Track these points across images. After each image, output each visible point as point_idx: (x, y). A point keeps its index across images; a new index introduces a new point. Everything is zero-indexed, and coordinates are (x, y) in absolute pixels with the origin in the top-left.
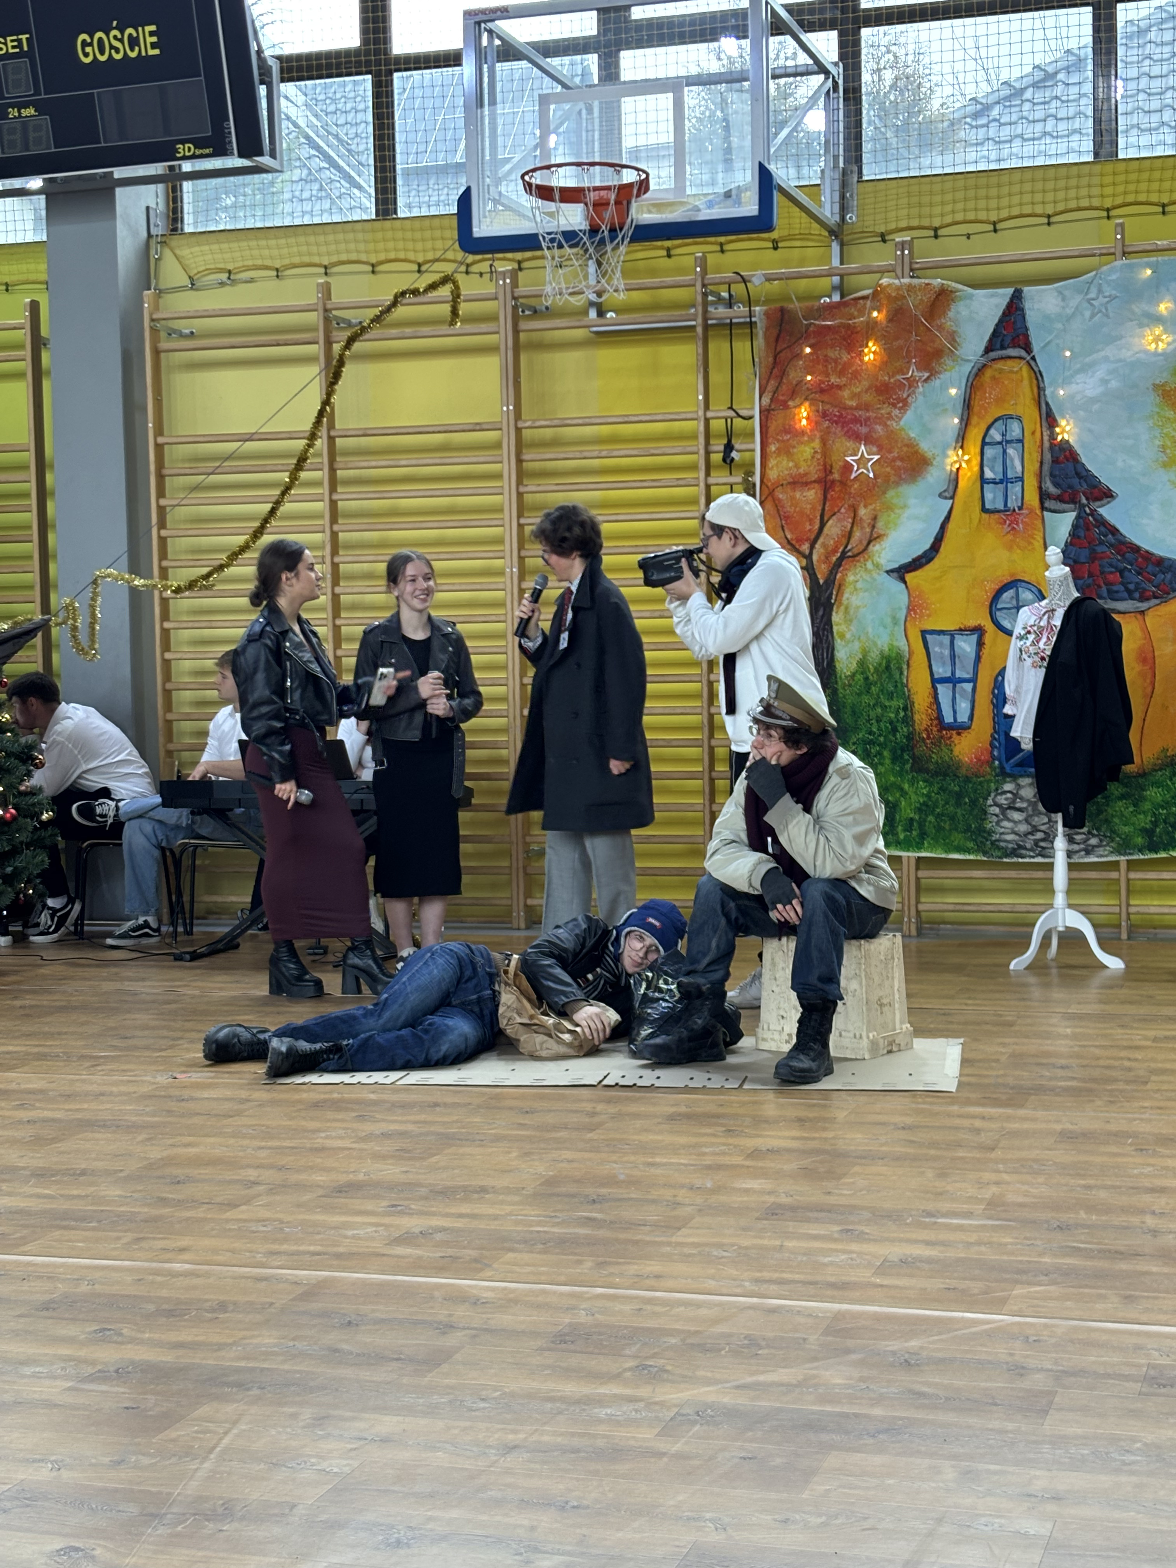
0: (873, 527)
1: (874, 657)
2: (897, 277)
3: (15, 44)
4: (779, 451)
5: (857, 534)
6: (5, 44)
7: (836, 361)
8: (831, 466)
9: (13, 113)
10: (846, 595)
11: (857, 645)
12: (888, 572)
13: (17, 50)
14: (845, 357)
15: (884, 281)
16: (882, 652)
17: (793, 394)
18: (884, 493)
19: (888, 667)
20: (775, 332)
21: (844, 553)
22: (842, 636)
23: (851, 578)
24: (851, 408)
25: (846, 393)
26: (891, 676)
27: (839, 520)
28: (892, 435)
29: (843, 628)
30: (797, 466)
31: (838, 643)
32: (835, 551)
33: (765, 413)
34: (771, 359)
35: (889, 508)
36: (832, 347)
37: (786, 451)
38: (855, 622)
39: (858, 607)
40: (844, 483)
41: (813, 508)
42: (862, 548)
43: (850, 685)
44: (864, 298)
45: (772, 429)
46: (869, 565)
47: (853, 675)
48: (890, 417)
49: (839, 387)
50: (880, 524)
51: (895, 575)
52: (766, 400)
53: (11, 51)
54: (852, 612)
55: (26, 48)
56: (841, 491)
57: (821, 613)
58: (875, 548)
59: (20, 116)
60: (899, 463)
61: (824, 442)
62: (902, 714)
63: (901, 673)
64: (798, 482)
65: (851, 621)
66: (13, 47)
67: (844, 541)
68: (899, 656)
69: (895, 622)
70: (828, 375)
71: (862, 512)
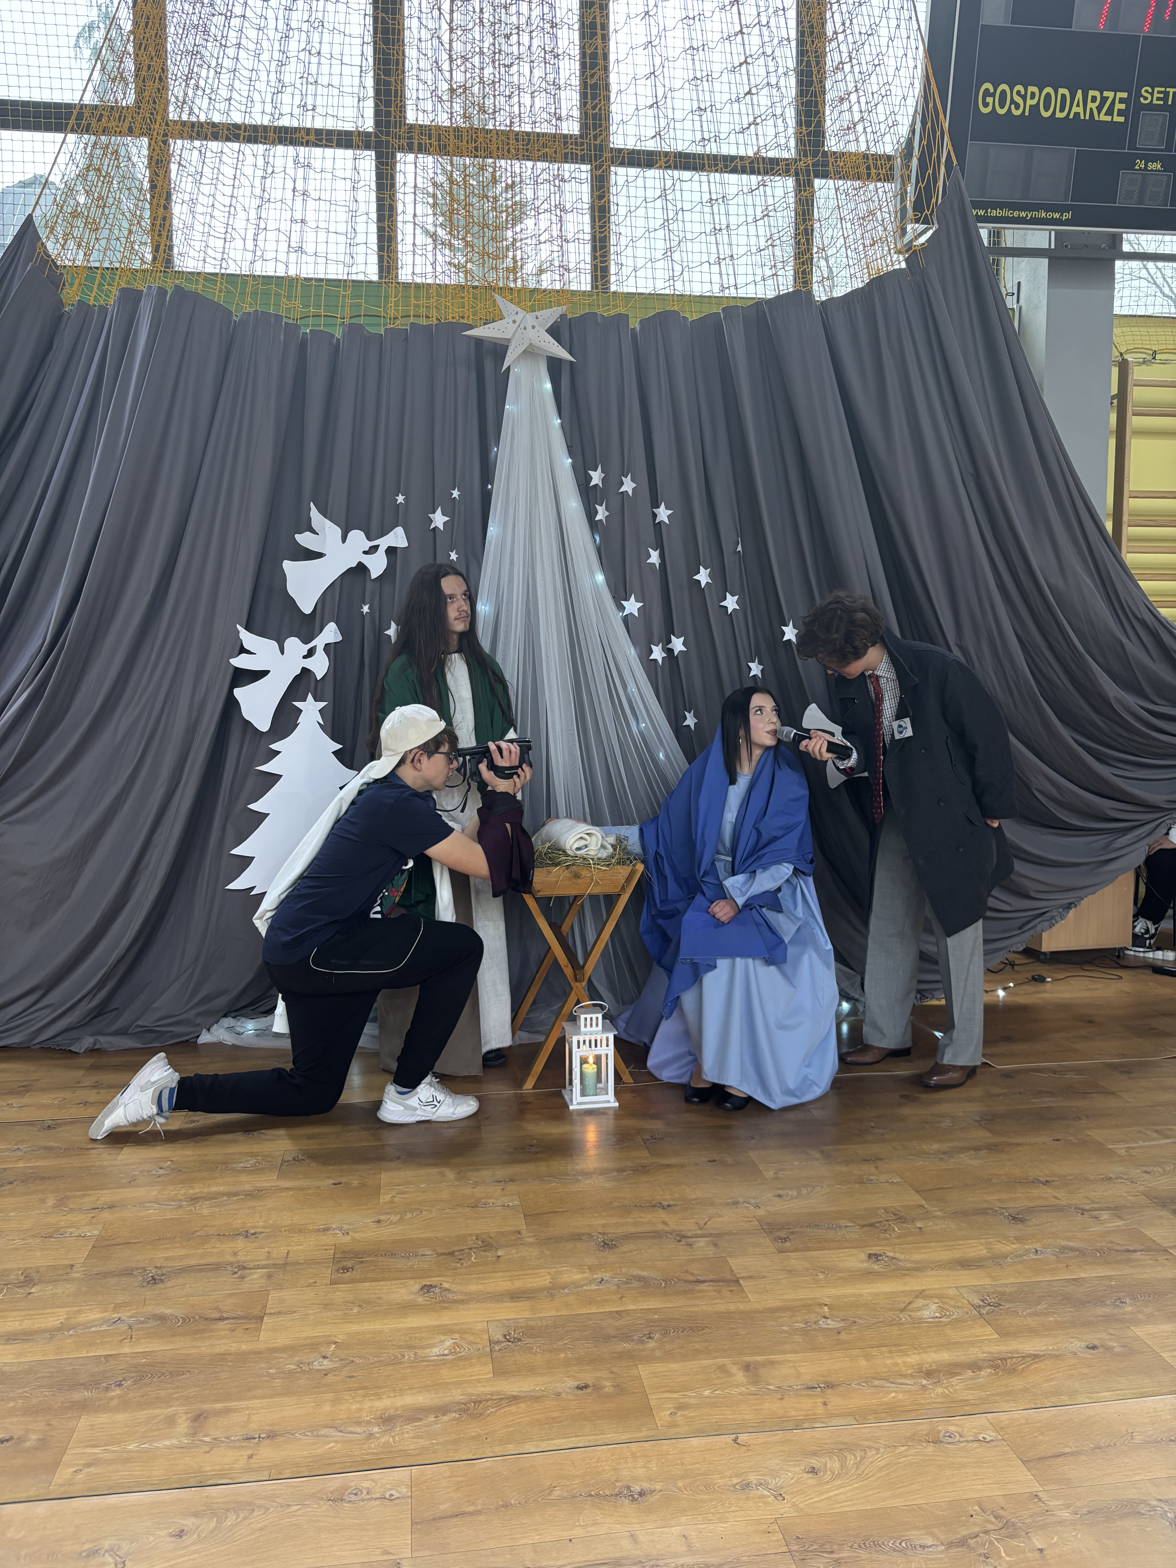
3: (1162, 96)
6: (1152, 94)
9: (1140, 164)
13: (1162, 102)
53: (1155, 102)
55: (1170, 103)
59: (1146, 169)
66: (1158, 99)
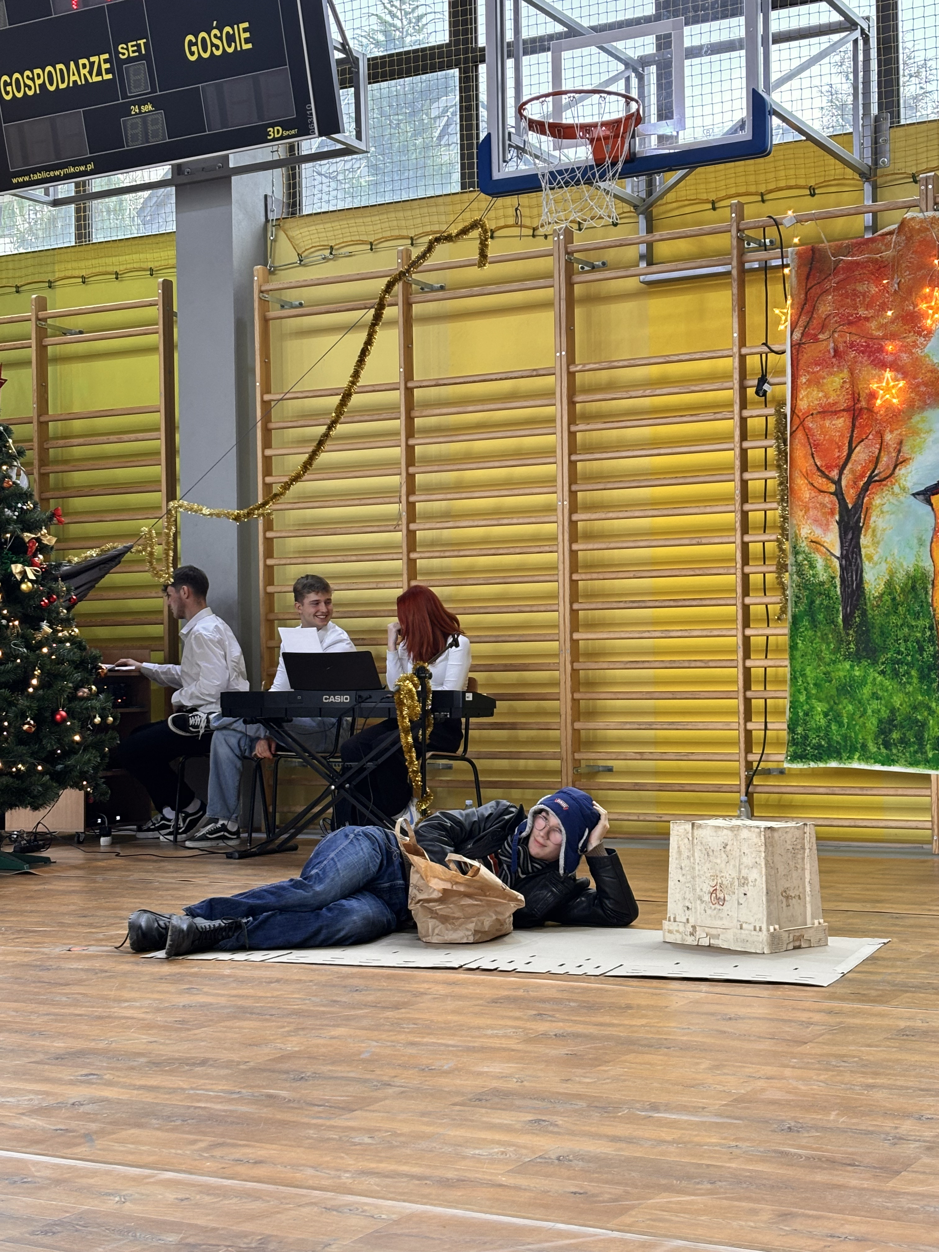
0: (899, 451)
1: (900, 577)
2: (921, 211)
3: (135, 48)
4: (809, 382)
5: (884, 459)
6: (127, 49)
7: (864, 295)
8: (859, 394)
9: (135, 109)
10: (873, 519)
11: (884, 567)
12: (914, 495)
13: (137, 54)
14: (874, 290)
15: (909, 215)
16: (907, 573)
17: (823, 327)
18: (910, 418)
19: (913, 588)
20: (807, 269)
21: (871, 477)
22: (870, 559)
23: (877, 501)
24: (877, 338)
25: (873, 325)
26: (916, 597)
27: (867, 446)
28: (917, 362)
29: (871, 550)
30: (826, 396)
31: (867, 566)
32: (862, 476)
33: (797, 347)
34: (802, 296)
35: (915, 432)
36: (861, 281)
37: (815, 382)
38: (882, 543)
39: (884, 530)
40: (870, 410)
41: (842, 436)
42: (890, 472)
43: (878, 606)
44: (891, 233)
45: (802, 363)
46: (896, 489)
47: (882, 595)
48: (915, 345)
49: (867, 319)
50: (905, 449)
51: (921, 497)
52: (797, 335)
53: (132, 55)
54: (879, 534)
55: (143, 52)
56: (868, 418)
57: (850, 536)
58: (901, 472)
59: (140, 113)
60: (923, 389)
61: (851, 372)
62: (928, 633)
63: (927, 593)
64: (828, 411)
65: (878, 543)
66: (134, 52)
67: (872, 466)
68: (924, 576)
69: (921, 543)
70: (856, 308)
71: (888, 437)
